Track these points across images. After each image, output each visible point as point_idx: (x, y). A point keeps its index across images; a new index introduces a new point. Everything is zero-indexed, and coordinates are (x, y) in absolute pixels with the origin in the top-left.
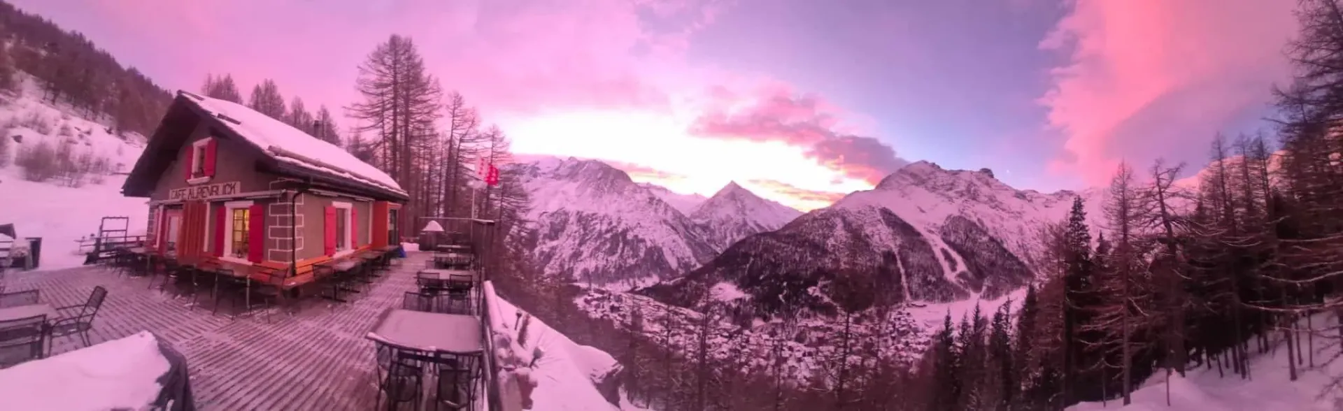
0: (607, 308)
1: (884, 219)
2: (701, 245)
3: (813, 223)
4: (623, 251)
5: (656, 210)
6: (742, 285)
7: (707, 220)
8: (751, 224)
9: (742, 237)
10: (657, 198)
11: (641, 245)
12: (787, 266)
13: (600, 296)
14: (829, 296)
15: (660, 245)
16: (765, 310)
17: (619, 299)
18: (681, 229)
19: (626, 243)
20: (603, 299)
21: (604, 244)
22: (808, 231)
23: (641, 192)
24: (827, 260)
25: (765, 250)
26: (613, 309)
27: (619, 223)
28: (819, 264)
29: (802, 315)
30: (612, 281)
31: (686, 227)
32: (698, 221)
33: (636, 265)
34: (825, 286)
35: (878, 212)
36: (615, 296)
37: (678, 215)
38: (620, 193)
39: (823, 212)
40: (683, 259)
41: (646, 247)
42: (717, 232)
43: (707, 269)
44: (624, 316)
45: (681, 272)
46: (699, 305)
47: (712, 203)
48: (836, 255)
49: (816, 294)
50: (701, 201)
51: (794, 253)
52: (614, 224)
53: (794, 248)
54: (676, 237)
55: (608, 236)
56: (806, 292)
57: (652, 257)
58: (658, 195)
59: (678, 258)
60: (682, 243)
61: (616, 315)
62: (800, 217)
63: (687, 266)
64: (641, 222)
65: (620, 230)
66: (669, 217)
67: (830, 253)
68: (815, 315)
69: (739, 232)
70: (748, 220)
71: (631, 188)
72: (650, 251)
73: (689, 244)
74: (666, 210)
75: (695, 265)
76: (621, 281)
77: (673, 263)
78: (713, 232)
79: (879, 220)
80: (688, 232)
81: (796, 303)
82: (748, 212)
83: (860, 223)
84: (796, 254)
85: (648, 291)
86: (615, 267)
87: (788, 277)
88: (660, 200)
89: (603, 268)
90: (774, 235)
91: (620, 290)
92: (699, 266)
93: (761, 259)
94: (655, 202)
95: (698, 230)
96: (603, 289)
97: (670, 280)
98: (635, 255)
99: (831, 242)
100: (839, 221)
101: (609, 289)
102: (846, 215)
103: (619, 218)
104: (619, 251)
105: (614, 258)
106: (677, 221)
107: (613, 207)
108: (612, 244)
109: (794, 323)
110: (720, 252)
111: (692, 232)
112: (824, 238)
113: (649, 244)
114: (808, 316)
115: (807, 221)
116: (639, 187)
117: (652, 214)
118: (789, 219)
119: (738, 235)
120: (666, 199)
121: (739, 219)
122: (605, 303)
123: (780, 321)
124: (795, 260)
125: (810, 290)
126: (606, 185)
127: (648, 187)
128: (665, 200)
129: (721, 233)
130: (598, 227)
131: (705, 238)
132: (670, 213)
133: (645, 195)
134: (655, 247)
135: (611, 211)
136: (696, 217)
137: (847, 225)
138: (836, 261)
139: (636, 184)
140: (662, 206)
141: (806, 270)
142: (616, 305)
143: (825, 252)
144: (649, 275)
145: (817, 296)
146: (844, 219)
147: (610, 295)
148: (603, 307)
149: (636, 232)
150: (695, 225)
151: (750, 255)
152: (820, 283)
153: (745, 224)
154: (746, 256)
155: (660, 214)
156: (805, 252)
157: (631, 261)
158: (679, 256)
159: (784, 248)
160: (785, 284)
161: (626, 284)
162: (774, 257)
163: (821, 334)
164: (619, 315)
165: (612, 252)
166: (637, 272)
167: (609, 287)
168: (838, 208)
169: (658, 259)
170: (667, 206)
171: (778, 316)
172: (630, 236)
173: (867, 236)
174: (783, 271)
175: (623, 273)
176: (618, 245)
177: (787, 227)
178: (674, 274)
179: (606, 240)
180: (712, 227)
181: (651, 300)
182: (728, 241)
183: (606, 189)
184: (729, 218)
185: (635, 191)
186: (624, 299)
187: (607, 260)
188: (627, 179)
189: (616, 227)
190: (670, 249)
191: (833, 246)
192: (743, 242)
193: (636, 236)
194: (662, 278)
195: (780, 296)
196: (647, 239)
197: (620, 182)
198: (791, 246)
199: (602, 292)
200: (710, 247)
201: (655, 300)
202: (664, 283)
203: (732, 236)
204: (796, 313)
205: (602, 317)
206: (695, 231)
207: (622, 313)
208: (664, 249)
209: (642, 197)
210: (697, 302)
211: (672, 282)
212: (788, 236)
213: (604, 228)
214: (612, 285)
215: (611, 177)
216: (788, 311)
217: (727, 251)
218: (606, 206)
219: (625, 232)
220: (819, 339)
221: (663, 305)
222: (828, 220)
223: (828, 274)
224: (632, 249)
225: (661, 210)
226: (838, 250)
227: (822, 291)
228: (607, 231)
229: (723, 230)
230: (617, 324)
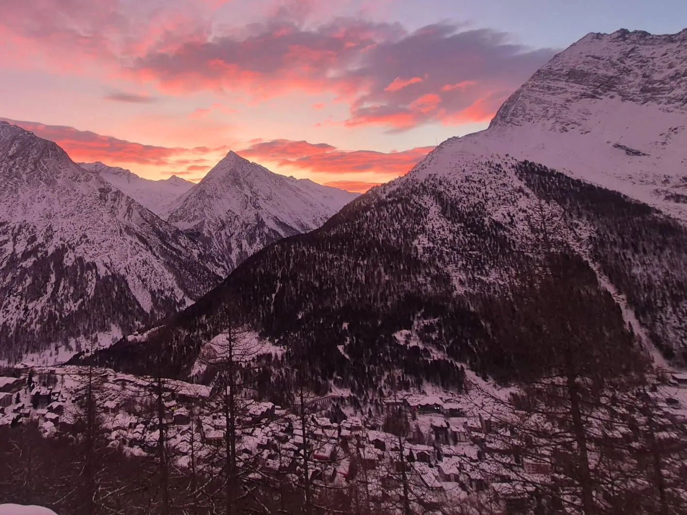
0: (26, 401)
1: (529, 185)
2: (190, 266)
3: (379, 210)
4: (56, 290)
5: (113, 211)
6: (268, 332)
7: (197, 222)
8: (271, 224)
9: (258, 246)
10: (114, 190)
11: (89, 275)
12: (343, 292)
13: (11, 380)
14: (440, 348)
15: (122, 272)
16: (314, 372)
17: (49, 379)
18: (154, 239)
19: (62, 272)
20: (17, 385)
21: (22, 279)
22: (374, 226)
23: (87, 180)
24: (421, 279)
25: (300, 266)
26: (37, 401)
27: (49, 238)
28: (407, 286)
29: (390, 382)
30: (35, 348)
31: (162, 237)
32: (183, 225)
33: (82, 313)
34: (429, 329)
35: (511, 172)
36: (41, 376)
37: (149, 218)
38: (50, 183)
39: (394, 188)
40: (162, 292)
41: (98, 276)
42: (215, 242)
43: (204, 306)
44: (59, 410)
45: (160, 315)
46: (194, 372)
47: (202, 191)
48: (437, 267)
49: (412, 344)
50: (183, 191)
51: (354, 269)
52: (40, 240)
53: (352, 261)
54: (147, 255)
55: (29, 263)
56: (393, 341)
57: (109, 295)
58: (115, 183)
59: (152, 293)
60: (158, 265)
61: (45, 411)
62: (353, 203)
63: (169, 303)
64: (88, 233)
65: (51, 250)
66: (135, 222)
67: (425, 265)
68: (419, 383)
69: (251, 239)
70: (264, 217)
71: (70, 173)
72: (104, 284)
73: (169, 265)
74: (129, 209)
75: (183, 302)
76: (53, 345)
77: (146, 303)
78: (208, 241)
79: (520, 190)
80: (168, 245)
81: (372, 360)
82: (261, 203)
83: (474, 200)
84: (358, 270)
85: (104, 357)
86: (41, 321)
87: (347, 312)
88: (118, 193)
89: (18, 326)
90: (313, 238)
91: (51, 362)
92: (189, 303)
93: (295, 285)
94: (109, 196)
95: (184, 241)
96: (19, 366)
97: (141, 332)
98: (80, 293)
99: (421, 242)
100: (428, 201)
101: (30, 365)
102: (441, 189)
103: (50, 228)
104: (50, 290)
105: (38, 305)
106: (147, 227)
107: (38, 208)
108: (35, 278)
109: (377, 397)
110: (224, 277)
111: (174, 245)
112: (406, 236)
113: (102, 271)
114: (406, 386)
115: (367, 208)
116: (83, 171)
117: (106, 217)
118: (334, 208)
119: (250, 244)
120: (128, 190)
121: (250, 215)
122: (22, 392)
123: (346, 393)
124: (357, 280)
125: (400, 336)
126: (24, 169)
127: (98, 170)
128: (126, 193)
129: (221, 242)
130: (9, 248)
131: (195, 252)
132: (136, 214)
133: (94, 185)
134: (114, 276)
135: (35, 217)
136: (177, 219)
137: (449, 209)
138: (444, 279)
139: (78, 166)
140: (123, 203)
141: (384, 299)
142: (44, 391)
143: (415, 264)
144: (105, 328)
145: (416, 348)
146: (438, 197)
147: (32, 374)
148: (18, 401)
149: (79, 250)
150: (178, 232)
151: (275, 277)
152: (418, 323)
153: (261, 224)
154: (268, 280)
155: (120, 217)
156: (375, 266)
157: (72, 306)
158: (155, 288)
159: (332, 261)
160: (345, 325)
161: (62, 349)
162: (318, 277)
163: (439, 421)
164: (51, 410)
165: (35, 292)
166: (83, 325)
167: (30, 360)
168: (421, 177)
169: (119, 298)
170: (130, 202)
171: (340, 384)
172: (69, 260)
173: (498, 225)
174: (338, 303)
175: (57, 329)
176: (47, 279)
177: (332, 222)
178: (148, 320)
179: (25, 271)
180: (205, 233)
181: (110, 371)
182: (234, 257)
183: (24, 177)
184: (233, 217)
185: (76, 178)
186: (59, 377)
187: (26, 309)
188: (61, 156)
189: (42, 245)
190: (139, 277)
191: (426, 250)
192: (258, 255)
193: (80, 260)
194: (127, 329)
195: (340, 348)
196: (99, 265)
197: (50, 163)
198: (345, 257)
199: (16, 373)
200: (206, 269)
201: (117, 370)
202: (130, 338)
203: (240, 246)
204: (379, 379)
205: (15, 421)
206: (178, 243)
207: (55, 405)
208: (129, 278)
209: (87, 189)
210: (191, 366)
211: (145, 335)
212: (337, 239)
213: (20, 248)
214: (35, 356)
215: (34, 154)
216: (359, 373)
217: (235, 272)
218: (25, 206)
219: (60, 253)
220: (437, 430)
221: (130, 377)
222: (407, 201)
223: (433, 307)
224: (74, 283)
225: (122, 210)
226: (441, 258)
227: (425, 340)
228: (26, 255)
229: (224, 237)
230: (48, 427)
